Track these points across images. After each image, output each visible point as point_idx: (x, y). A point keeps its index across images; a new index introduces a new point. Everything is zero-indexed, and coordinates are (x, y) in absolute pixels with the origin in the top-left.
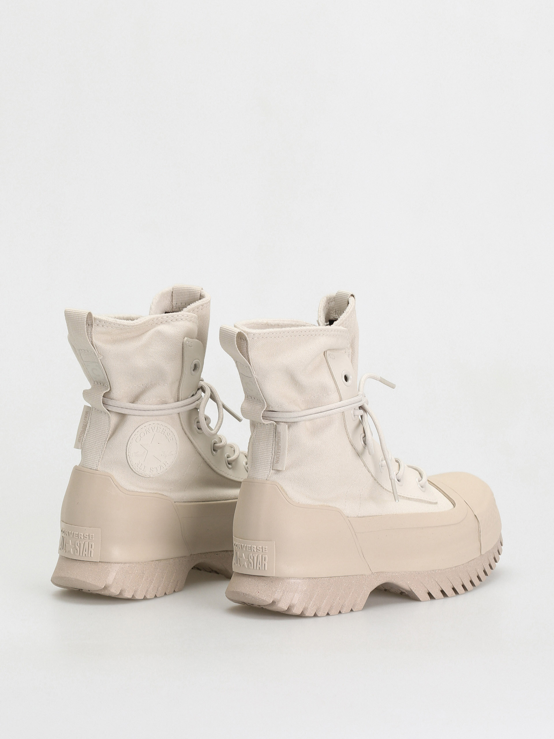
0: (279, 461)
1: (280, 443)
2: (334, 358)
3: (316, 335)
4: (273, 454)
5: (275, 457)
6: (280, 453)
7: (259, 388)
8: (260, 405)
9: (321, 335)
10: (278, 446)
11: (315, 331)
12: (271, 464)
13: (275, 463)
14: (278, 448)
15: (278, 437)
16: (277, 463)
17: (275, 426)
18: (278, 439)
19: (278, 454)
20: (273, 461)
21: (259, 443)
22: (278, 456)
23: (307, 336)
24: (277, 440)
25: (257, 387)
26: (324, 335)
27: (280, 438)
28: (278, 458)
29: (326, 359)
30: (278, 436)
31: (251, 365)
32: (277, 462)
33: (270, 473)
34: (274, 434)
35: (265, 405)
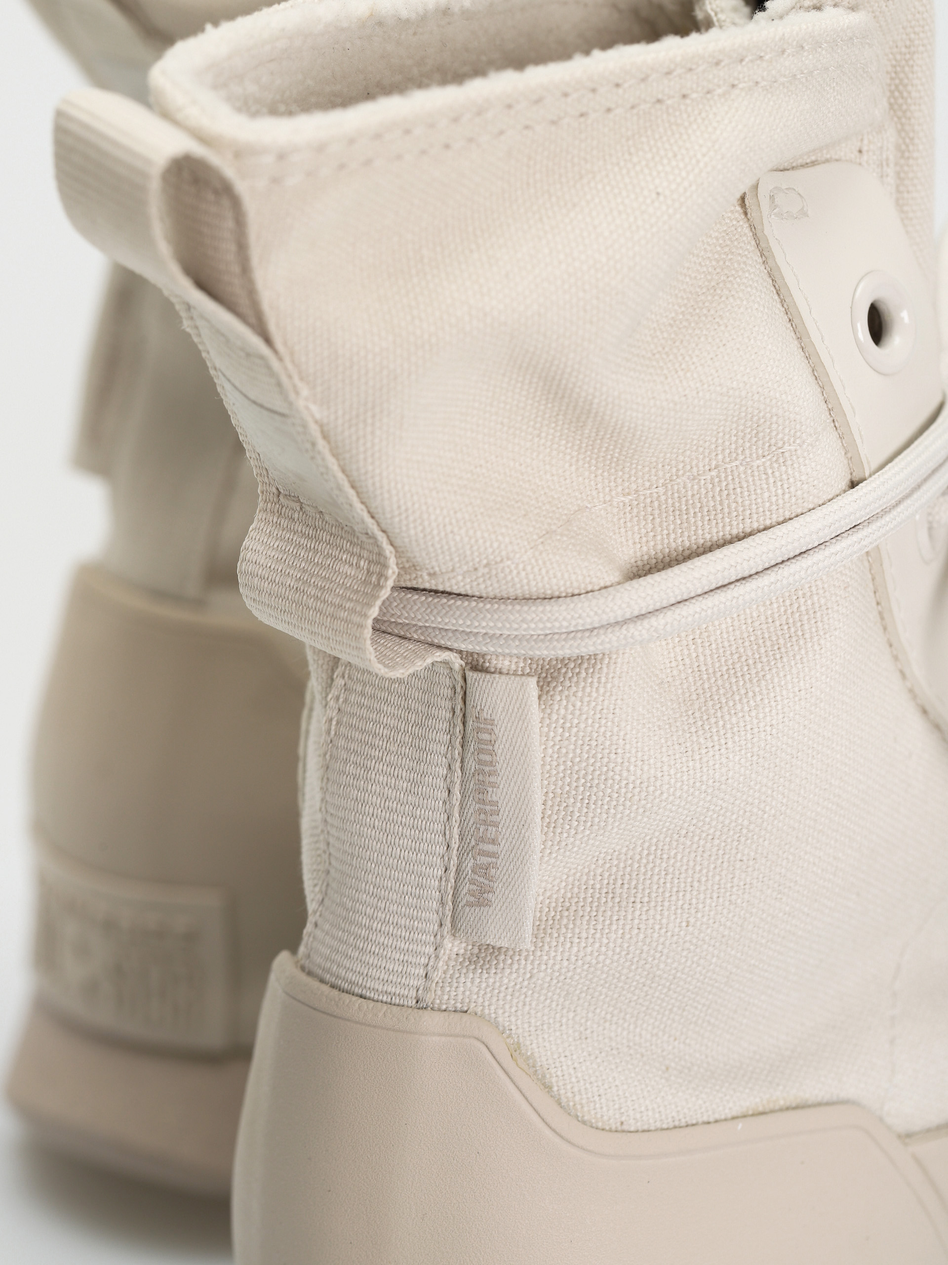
0: (491, 891)
1: (494, 785)
2: (803, 213)
3: (684, 96)
4: (455, 845)
5: (469, 864)
6: (494, 842)
7: (340, 475)
8: (360, 557)
9: (720, 91)
10: (483, 802)
11: (679, 71)
12: (442, 903)
13: (470, 904)
14: (480, 811)
15: (480, 751)
16: (480, 904)
17: (459, 678)
18: (480, 762)
19: (481, 846)
20: (456, 889)
21: (368, 769)
22: (485, 860)
23: (633, 107)
24: (471, 765)
25: (327, 468)
26: (736, 91)
27: (492, 753)
28: (484, 870)
29: (752, 227)
30: (480, 741)
31: (276, 352)
32: (481, 899)
33: (437, 957)
34: (451, 723)
35: (385, 566)
